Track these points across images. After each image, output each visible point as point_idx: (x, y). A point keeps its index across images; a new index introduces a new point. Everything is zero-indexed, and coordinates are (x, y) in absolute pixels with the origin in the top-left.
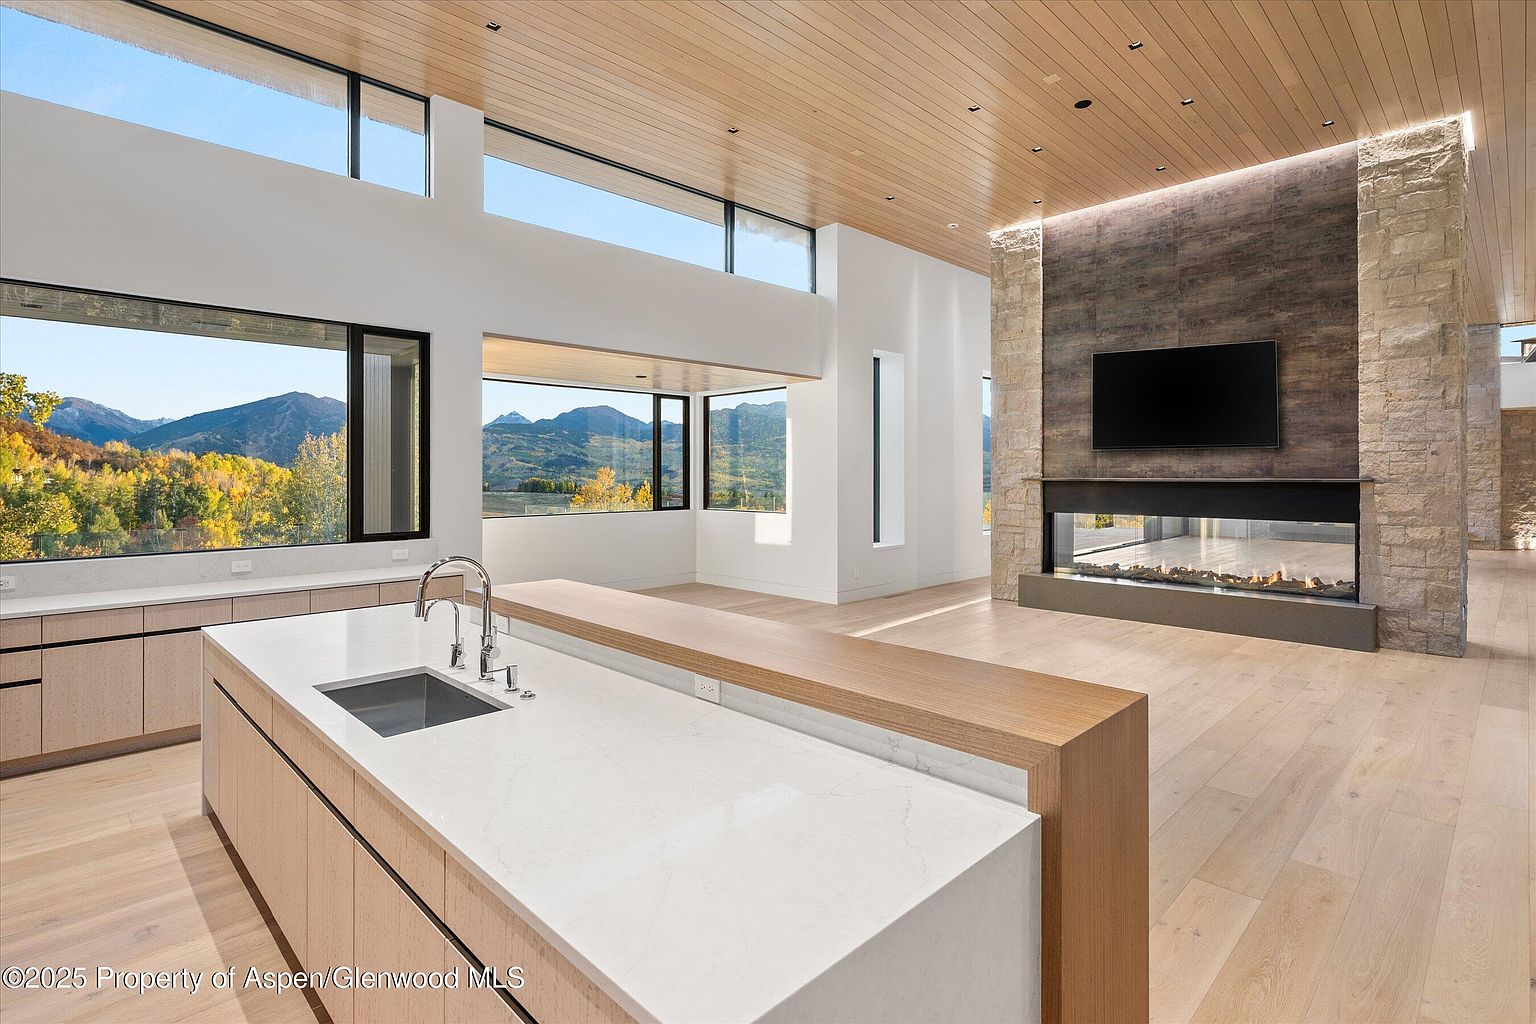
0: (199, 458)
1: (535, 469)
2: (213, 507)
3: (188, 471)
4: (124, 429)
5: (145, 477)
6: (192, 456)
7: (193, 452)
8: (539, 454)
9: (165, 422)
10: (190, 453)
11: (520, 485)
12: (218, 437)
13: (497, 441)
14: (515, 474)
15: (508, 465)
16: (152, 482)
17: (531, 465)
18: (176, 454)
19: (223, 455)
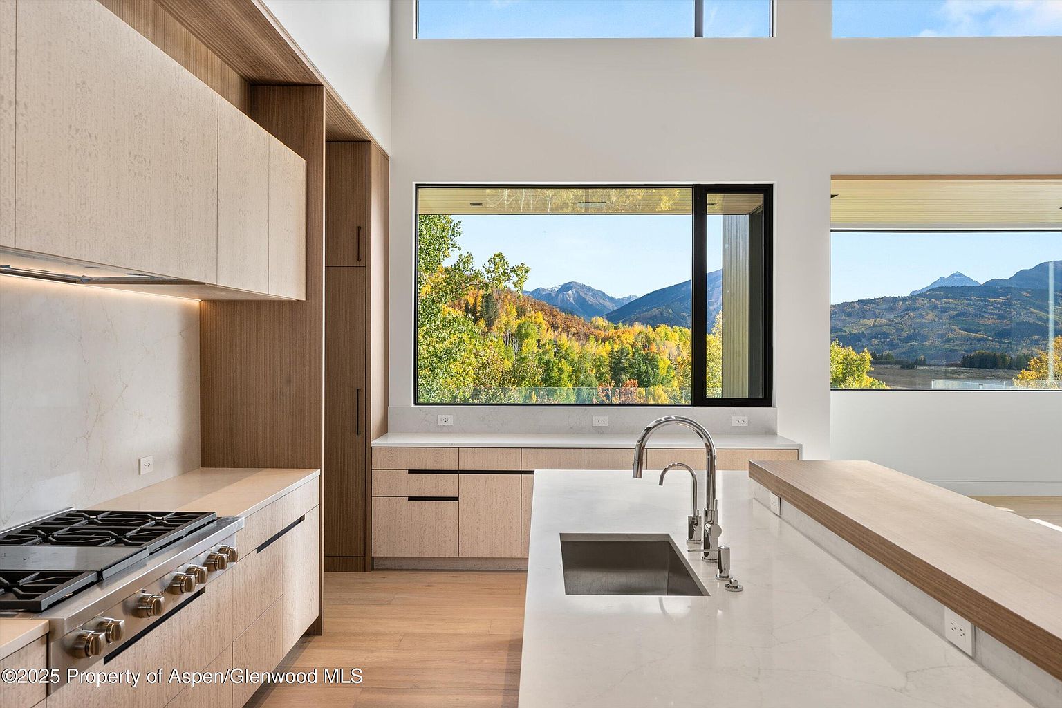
0: (654, 330)
1: (984, 340)
2: (662, 372)
3: (648, 342)
4: (604, 306)
5: (616, 347)
6: (650, 329)
7: (651, 325)
8: (990, 322)
9: (632, 300)
10: (648, 326)
11: (964, 359)
12: (670, 311)
13: (935, 307)
14: (961, 345)
15: (950, 335)
16: (621, 351)
17: (979, 335)
18: (638, 327)
19: (672, 327)
